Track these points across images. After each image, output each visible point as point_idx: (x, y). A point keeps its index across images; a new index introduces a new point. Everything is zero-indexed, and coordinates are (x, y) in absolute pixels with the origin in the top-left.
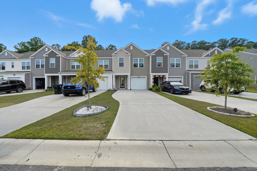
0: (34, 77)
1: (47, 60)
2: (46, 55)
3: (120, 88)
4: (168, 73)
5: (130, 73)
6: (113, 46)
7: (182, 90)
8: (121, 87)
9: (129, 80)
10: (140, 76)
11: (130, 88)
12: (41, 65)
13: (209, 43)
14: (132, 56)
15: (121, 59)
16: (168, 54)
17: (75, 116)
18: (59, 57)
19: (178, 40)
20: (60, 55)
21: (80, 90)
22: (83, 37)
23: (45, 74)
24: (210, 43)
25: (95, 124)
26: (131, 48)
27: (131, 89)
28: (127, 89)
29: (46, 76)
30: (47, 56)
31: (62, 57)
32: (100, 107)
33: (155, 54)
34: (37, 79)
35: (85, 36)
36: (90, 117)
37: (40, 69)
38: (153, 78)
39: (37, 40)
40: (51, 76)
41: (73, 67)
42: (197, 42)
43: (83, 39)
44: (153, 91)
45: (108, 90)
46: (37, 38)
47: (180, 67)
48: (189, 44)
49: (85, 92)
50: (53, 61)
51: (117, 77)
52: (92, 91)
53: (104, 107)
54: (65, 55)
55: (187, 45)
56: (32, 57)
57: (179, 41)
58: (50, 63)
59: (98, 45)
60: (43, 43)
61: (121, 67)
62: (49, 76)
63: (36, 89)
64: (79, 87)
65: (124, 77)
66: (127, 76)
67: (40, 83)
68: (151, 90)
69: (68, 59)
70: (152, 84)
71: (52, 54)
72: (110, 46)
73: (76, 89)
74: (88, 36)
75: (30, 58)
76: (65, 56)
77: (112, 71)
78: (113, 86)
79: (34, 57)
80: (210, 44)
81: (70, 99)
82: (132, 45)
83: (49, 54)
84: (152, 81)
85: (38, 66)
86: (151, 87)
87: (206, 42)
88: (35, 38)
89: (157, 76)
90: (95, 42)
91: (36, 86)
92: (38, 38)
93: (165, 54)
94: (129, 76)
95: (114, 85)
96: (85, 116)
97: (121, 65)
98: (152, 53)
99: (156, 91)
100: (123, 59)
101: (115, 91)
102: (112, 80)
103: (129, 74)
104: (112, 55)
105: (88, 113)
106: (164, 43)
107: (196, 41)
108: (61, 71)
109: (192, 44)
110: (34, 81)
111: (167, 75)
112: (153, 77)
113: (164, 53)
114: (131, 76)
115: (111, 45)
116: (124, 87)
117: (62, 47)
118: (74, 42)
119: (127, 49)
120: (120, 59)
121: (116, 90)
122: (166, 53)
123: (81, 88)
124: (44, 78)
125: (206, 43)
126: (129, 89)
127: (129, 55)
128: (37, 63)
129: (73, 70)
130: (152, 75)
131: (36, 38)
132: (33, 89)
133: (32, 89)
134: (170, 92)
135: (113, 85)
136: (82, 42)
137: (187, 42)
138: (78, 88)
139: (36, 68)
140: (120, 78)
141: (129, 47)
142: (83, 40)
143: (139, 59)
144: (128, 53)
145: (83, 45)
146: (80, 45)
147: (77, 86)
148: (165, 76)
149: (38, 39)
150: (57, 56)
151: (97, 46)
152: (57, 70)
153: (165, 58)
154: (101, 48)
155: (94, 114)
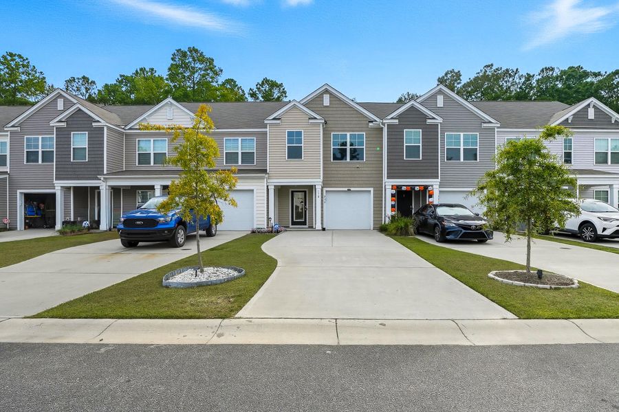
0: (19, 191)
1: (63, 136)
2: (60, 121)
3: (291, 226)
4: (439, 180)
5: (321, 180)
6: (273, 85)
7: (464, 231)
8: (294, 223)
9: (319, 200)
10: (352, 189)
11: (322, 224)
12: (43, 152)
13: (596, 75)
14: (328, 126)
15: (294, 136)
16: (439, 120)
17: (167, 287)
18: (101, 129)
19: (492, 65)
20: (103, 123)
21: (170, 230)
22: (174, 55)
23: (55, 182)
24: (599, 74)
25: (213, 299)
26: (326, 100)
27: (324, 229)
28: (312, 227)
29: (58, 187)
30: (62, 124)
31: (109, 128)
32: (225, 270)
33: (397, 121)
34: (28, 198)
35: (178, 51)
36: (200, 289)
37: (39, 165)
38: (393, 195)
39: (17, 65)
40: (75, 188)
41: (144, 158)
42: (557, 73)
43: (172, 59)
44: (387, 235)
45: (253, 232)
46: (15, 55)
47: (476, 160)
48: (529, 77)
49: (183, 237)
50: (80, 140)
51: (282, 191)
52: (204, 233)
53: (236, 270)
54: (118, 120)
55: (523, 80)
56: (13, 126)
57: (494, 68)
58: (72, 147)
59: (221, 79)
60: (37, 75)
61: (294, 162)
62: (69, 188)
63: (25, 229)
64: (166, 223)
65: (305, 192)
66: (311, 188)
67: (39, 208)
68: (383, 229)
69: (127, 135)
70: (389, 212)
71: (79, 121)
72: (263, 83)
73: (159, 227)
74: (190, 51)
75: (7, 131)
76: (118, 126)
77: (265, 171)
78: (269, 219)
79: (19, 129)
80: (601, 78)
81: (145, 255)
82: (326, 91)
83: (69, 120)
84: (389, 202)
85: (32, 156)
86: (387, 221)
87: (584, 72)
88: (9, 58)
89: (404, 188)
90: (213, 72)
91: (26, 218)
92: (20, 56)
93: (429, 121)
94: (319, 188)
95: (272, 215)
96: (190, 286)
97: (295, 153)
98: (389, 117)
99: (395, 234)
100: (299, 134)
101: (272, 233)
102: (266, 202)
103: (318, 182)
104: (266, 122)
105: (197, 280)
106: (446, 74)
107: (553, 69)
108: (105, 172)
109: (540, 77)
110: (20, 202)
111: (434, 184)
112: (394, 192)
113: (426, 117)
114: (325, 189)
115: (266, 81)
116: (304, 223)
117: (100, 86)
118: (141, 69)
119: (314, 103)
120: (290, 134)
121: (278, 232)
122: (434, 118)
123: (172, 225)
124: (54, 195)
125: (586, 74)
126: (319, 226)
127: (318, 124)
128: (28, 146)
129: (144, 167)
130: (389, 184)
131: (11, 55)
132: (16, 229)
133: (12, 228)
134: (432, 237)
135: (268, 215)
136: (170, 69)
137: (523, 72)
138: (163, 224)
139: (27, 162)
140: (293, 192)
141: (320, 97)
142: (172, 65)
143: (348, 134)
144: (316, 118)
145: (172, 81)
146: (162, 78)
147: (162, 219)
148: (430, 188)
149: (18, 59)
150: (93, 124)
151: (220, 83)
152: (94, 169)
153: (431, 133)
154: (232, 90)
155: (210, 283)
